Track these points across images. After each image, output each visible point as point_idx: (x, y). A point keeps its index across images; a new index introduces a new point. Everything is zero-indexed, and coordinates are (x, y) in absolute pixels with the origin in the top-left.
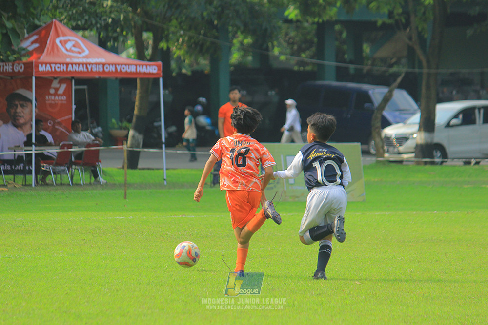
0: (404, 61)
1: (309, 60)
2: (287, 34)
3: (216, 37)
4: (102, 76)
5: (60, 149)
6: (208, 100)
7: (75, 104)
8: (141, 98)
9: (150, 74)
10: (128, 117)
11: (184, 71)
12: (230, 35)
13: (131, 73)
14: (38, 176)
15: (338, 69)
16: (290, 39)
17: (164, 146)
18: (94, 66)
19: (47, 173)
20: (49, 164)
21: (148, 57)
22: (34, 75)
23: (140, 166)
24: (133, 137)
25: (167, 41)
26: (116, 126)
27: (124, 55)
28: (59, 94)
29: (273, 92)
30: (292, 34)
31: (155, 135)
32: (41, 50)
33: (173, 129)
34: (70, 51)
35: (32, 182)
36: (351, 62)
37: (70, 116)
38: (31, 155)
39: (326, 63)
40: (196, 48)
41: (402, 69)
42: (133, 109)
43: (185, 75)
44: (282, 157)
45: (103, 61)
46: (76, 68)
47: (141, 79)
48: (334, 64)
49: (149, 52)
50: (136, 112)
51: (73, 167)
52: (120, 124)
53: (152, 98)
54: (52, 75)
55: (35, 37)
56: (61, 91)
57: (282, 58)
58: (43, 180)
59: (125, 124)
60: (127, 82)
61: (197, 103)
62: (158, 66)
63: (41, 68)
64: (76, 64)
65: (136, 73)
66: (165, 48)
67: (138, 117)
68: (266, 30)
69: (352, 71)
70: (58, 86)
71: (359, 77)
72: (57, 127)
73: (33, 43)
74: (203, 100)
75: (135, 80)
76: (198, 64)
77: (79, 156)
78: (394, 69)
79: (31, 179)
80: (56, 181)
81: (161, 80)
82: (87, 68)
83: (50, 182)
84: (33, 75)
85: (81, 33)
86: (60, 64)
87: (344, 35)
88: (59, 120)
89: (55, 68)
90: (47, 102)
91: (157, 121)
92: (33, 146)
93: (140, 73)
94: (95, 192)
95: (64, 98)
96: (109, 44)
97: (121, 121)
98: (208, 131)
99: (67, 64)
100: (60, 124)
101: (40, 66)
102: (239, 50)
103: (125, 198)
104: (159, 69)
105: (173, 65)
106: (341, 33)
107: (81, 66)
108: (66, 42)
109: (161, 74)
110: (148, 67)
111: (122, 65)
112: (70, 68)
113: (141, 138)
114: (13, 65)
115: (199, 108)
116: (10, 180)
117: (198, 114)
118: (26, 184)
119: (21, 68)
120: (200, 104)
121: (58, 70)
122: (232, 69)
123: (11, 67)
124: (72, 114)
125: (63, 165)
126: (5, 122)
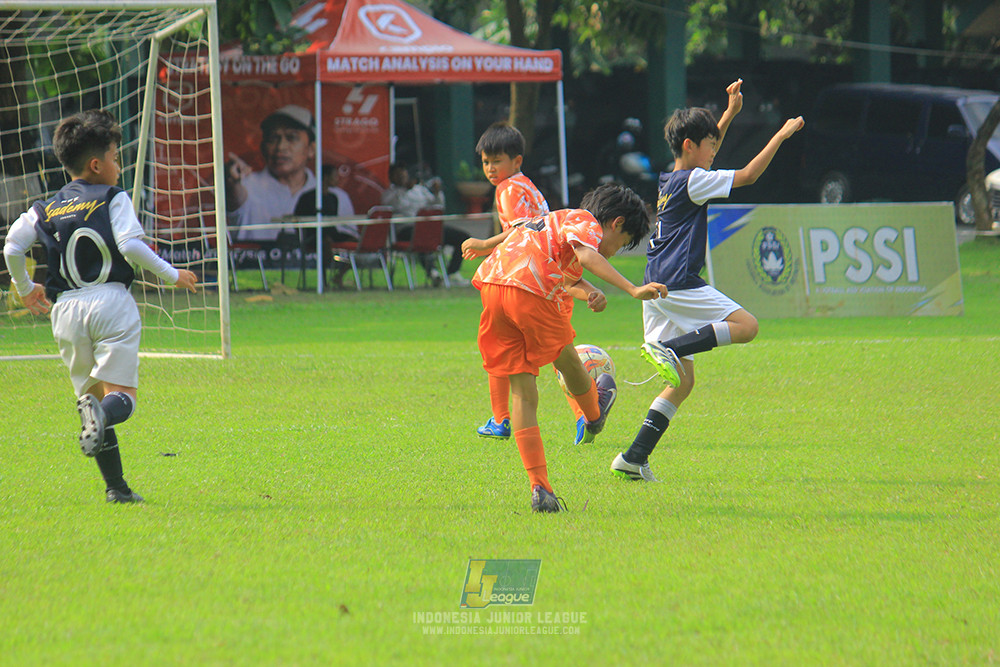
1: (840, 42)
4: (448, 79)
5: (371, 217)
6: (643, 122)
7: (396, 134)
8: (519, 121)
9: (539, 74)
11: (596, 67)
13: (502, 73)
14: (328, 272)
15: (895, 57)
16: (799, 2)
18: (431, 61)
19: (344, 267)
20: (349, 249)
21: (532, 42)
22: (318, 77)
25: (569, 9)
26: (469, 175)
28: (364, 113)
29: (770, 106)
32: (331, 30)
33: (580, 177)
34: (387, 32)
35: (316, 283)
36: (920, 45)
37: (387, 156)
38: (314, 230)
39: (873, 47)
43: (599, 75)
44: (800, 231)
45: (450, 50)
46: (397, 65)
47: (520, 85)
48: (887, 48)
49: (532, 29)
51: (394, 254)
52: (476, 171)
53: (540, 121)
54: (351, 79)
55: (319, 7)
56: (366, 109)
57: (786, 39)
58: (338, 279)
60: (491, 92)
61: (623, 129)
62: (554, 59)
63: (333, 66)
64: (397, 57)
65: (512, 73)
66: (564, 24)
69: (922, 63)
70: (360, 99)
72: (359, 177)
73: (315, 17)
74: (633, 122)
75: (506, 86)
76: (622, 54)
77: (404, 233)
79: (316, 277)
80: (361, 280)
81: (560, 86)
82: (418, 64)
83: (351, 285)
84: (315, 79)
86: (368, 57)
88: (363, 165)
89: (357, 65)
90: (338, 131)
91: (547, 165)
92: (319, 216)
93: (519, 73)
94: (439, 302)
95: (374, 122)
98: (644, 182)
99: (382, 58)
100: (365, 172)
101: (329, 61)
102: (701, 26)
104: (555, 65)
105: (576, 55)
107: (407, 60)
108: (378, 15)
109: (561, 73)
110: (536, 61)
111: (483, 57)
112: (387, 65)
114: (279, 61)
115: (626, 138)
116: (275, 280)
117: (626, 150)
118: (305, 289)
119: (295, 65)
120: (629, 130)
121: (363, 69)
122: (688, 60)
123: (275, 64)
124: (389, 153)
125: (375, 251)
126: (257, 169)
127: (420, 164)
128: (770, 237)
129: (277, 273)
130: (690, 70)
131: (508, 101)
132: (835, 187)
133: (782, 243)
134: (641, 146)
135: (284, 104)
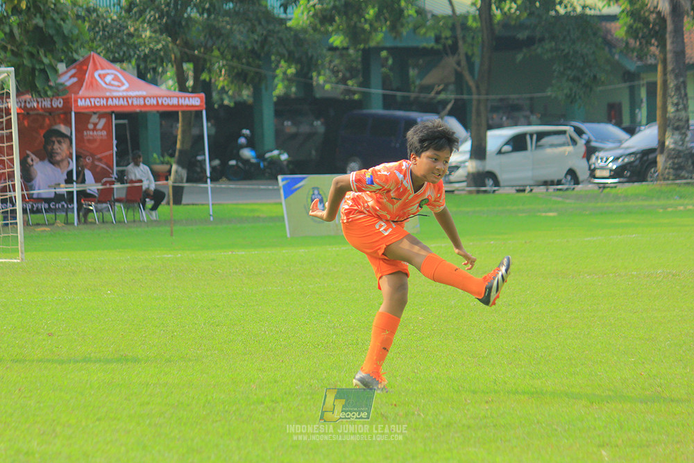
0: (451, 87)
1: (355, 88)
2: (331, 62)
3: (259, 67)
4: (143, 110)
5: (103, 185)
6: (252, 132)
7: (116, 139)
8: (184, 132)
9: (192, 106)
10: (170, 151)
11: (226, 102)
12: (273, 65)
13: (173, 106)
14: (80, 213)
15: (385, 96)
16: (334, 67)
17: (209, 180)
18: (134, 100)
21: (190, 89)
23: (184, 201)
24: (177, 172)
25: (210, 71)
26: (158, 161)
27: (163, 87)
28: (99, 130)
30: (337, 62)
31: (198, 170)
32: (80, 84)
33: (216, 162)
34: (110, 84)
35: (74, 220)
36: (398, 90)
37: (111, 151)
38: (73, 192)
39: (373, 91)
40: (240, 77)
41: (450, 96)
42: (176, 143)
43: (227, 107)
45: (144, 93)
46: (116, 102)
47: (183, 112)
48: (380, 91)
49: (190, 83)
50: (178, 146)
51: (117, 204)
52: (162, 159)
53: (195, 131)
54: (92, 110)
55: (73, 71)
56: (100, 126)
57: (328, 87)
59: (167, 158)
60: (169, 116)
61: (240, 135)
62: (201, 98)
63: (81, 103)
64: (116, 98)
65: (178, 106)
66: (208, 79)
67: (181, 152)
68: (312, 56)
69: (399, 99)
70: (97, 121)
71: (407, 105)
72: (97, 163)
73: (71, 77)
74: (246, 132)
75: (177, 113)
76: (240, 95)
78: (442, 96)
79: (74, 216)
80: (98, 218)
81: (204, 113)
82: (127, 101)
83: (93, 221)
84: (72, 110)
85: (118, 66)
86: (100, 98)
87: (390, 62)
88: (99, 156)
89: (94, 102)
90: (85, 138)
91: (200, 155)
92: (75, 183)
93: (182, 106)
94: (139, 230)
96: (149, 76)
97: (163, 156)
98: (252, 164)
99: (107, 99)
100: (100, 160)
101: (79, 100)
102: (283, 81)
103: (172, 235)
104: (201, 101)
105: (215, 96)
106: (386, 59)
107: (121, 99)
108: (105, 75)
109: (204, 106)
110: (191, 99)
111: (163, 97)
112: (110, 102)
113: (184, 173)
114: (51, 101)
115: (242, 140)
116: (52, 218)
117: (242, 147)
118: (68, 223)
119: (60, 103)
120: (243, 135)
121: (97, 104)
122: (275, 99)
123: (49, 103)
124: (112, 149)
125: (105, 202)
126: (42, 159)
127: (130, 157)
128: (316, 192)
129: (51, 216)
130: (276, 104)
131: (177, 121)
132: (353, 165)
133: (323, 196)
134: (251, 144)
135: (56, 124)
